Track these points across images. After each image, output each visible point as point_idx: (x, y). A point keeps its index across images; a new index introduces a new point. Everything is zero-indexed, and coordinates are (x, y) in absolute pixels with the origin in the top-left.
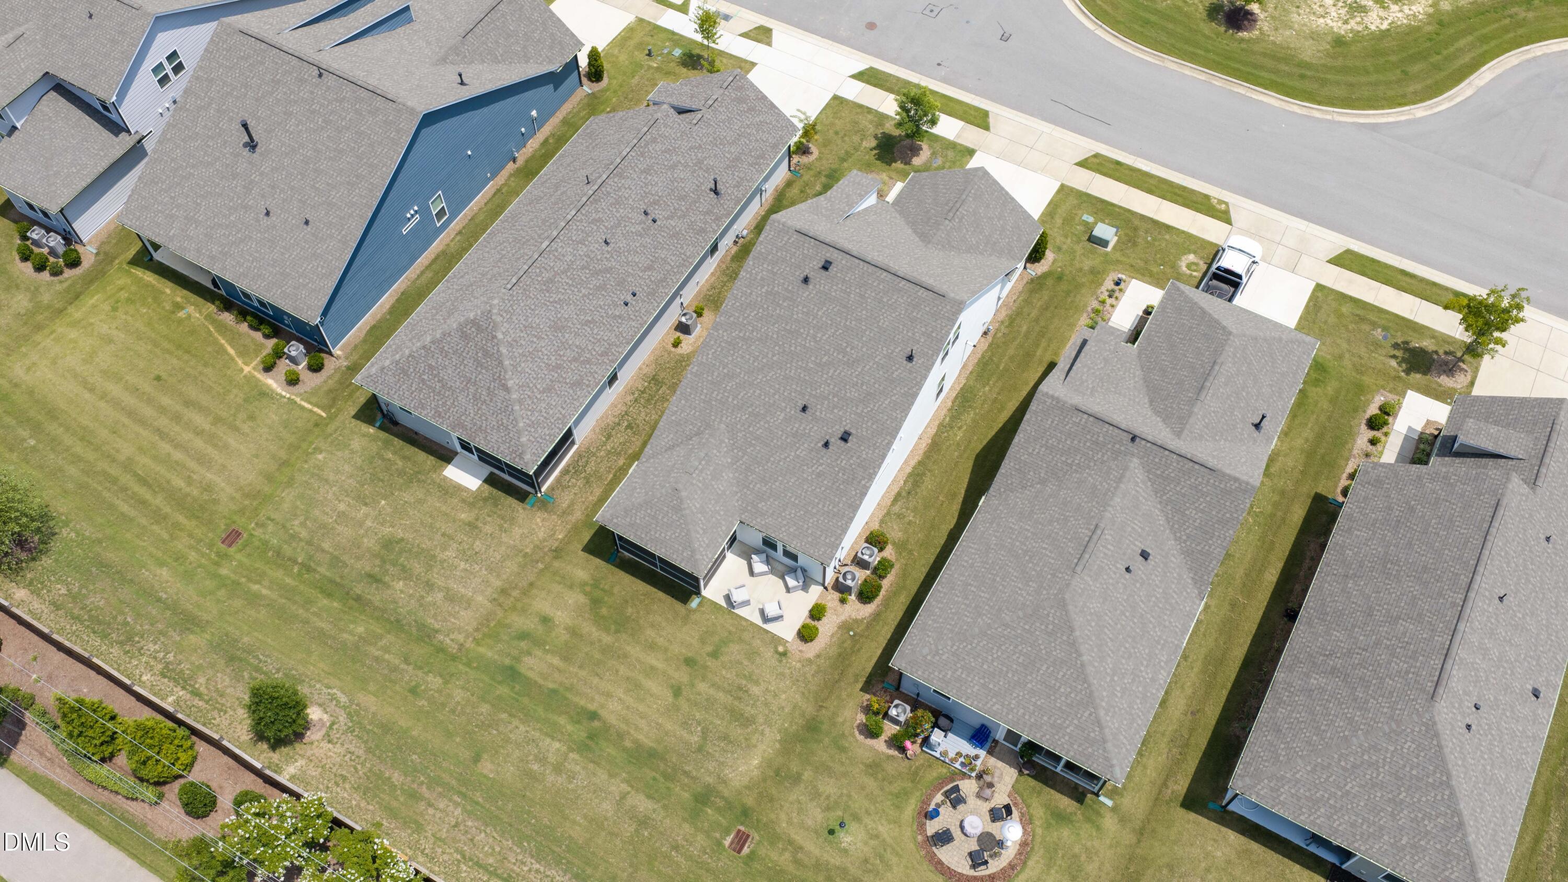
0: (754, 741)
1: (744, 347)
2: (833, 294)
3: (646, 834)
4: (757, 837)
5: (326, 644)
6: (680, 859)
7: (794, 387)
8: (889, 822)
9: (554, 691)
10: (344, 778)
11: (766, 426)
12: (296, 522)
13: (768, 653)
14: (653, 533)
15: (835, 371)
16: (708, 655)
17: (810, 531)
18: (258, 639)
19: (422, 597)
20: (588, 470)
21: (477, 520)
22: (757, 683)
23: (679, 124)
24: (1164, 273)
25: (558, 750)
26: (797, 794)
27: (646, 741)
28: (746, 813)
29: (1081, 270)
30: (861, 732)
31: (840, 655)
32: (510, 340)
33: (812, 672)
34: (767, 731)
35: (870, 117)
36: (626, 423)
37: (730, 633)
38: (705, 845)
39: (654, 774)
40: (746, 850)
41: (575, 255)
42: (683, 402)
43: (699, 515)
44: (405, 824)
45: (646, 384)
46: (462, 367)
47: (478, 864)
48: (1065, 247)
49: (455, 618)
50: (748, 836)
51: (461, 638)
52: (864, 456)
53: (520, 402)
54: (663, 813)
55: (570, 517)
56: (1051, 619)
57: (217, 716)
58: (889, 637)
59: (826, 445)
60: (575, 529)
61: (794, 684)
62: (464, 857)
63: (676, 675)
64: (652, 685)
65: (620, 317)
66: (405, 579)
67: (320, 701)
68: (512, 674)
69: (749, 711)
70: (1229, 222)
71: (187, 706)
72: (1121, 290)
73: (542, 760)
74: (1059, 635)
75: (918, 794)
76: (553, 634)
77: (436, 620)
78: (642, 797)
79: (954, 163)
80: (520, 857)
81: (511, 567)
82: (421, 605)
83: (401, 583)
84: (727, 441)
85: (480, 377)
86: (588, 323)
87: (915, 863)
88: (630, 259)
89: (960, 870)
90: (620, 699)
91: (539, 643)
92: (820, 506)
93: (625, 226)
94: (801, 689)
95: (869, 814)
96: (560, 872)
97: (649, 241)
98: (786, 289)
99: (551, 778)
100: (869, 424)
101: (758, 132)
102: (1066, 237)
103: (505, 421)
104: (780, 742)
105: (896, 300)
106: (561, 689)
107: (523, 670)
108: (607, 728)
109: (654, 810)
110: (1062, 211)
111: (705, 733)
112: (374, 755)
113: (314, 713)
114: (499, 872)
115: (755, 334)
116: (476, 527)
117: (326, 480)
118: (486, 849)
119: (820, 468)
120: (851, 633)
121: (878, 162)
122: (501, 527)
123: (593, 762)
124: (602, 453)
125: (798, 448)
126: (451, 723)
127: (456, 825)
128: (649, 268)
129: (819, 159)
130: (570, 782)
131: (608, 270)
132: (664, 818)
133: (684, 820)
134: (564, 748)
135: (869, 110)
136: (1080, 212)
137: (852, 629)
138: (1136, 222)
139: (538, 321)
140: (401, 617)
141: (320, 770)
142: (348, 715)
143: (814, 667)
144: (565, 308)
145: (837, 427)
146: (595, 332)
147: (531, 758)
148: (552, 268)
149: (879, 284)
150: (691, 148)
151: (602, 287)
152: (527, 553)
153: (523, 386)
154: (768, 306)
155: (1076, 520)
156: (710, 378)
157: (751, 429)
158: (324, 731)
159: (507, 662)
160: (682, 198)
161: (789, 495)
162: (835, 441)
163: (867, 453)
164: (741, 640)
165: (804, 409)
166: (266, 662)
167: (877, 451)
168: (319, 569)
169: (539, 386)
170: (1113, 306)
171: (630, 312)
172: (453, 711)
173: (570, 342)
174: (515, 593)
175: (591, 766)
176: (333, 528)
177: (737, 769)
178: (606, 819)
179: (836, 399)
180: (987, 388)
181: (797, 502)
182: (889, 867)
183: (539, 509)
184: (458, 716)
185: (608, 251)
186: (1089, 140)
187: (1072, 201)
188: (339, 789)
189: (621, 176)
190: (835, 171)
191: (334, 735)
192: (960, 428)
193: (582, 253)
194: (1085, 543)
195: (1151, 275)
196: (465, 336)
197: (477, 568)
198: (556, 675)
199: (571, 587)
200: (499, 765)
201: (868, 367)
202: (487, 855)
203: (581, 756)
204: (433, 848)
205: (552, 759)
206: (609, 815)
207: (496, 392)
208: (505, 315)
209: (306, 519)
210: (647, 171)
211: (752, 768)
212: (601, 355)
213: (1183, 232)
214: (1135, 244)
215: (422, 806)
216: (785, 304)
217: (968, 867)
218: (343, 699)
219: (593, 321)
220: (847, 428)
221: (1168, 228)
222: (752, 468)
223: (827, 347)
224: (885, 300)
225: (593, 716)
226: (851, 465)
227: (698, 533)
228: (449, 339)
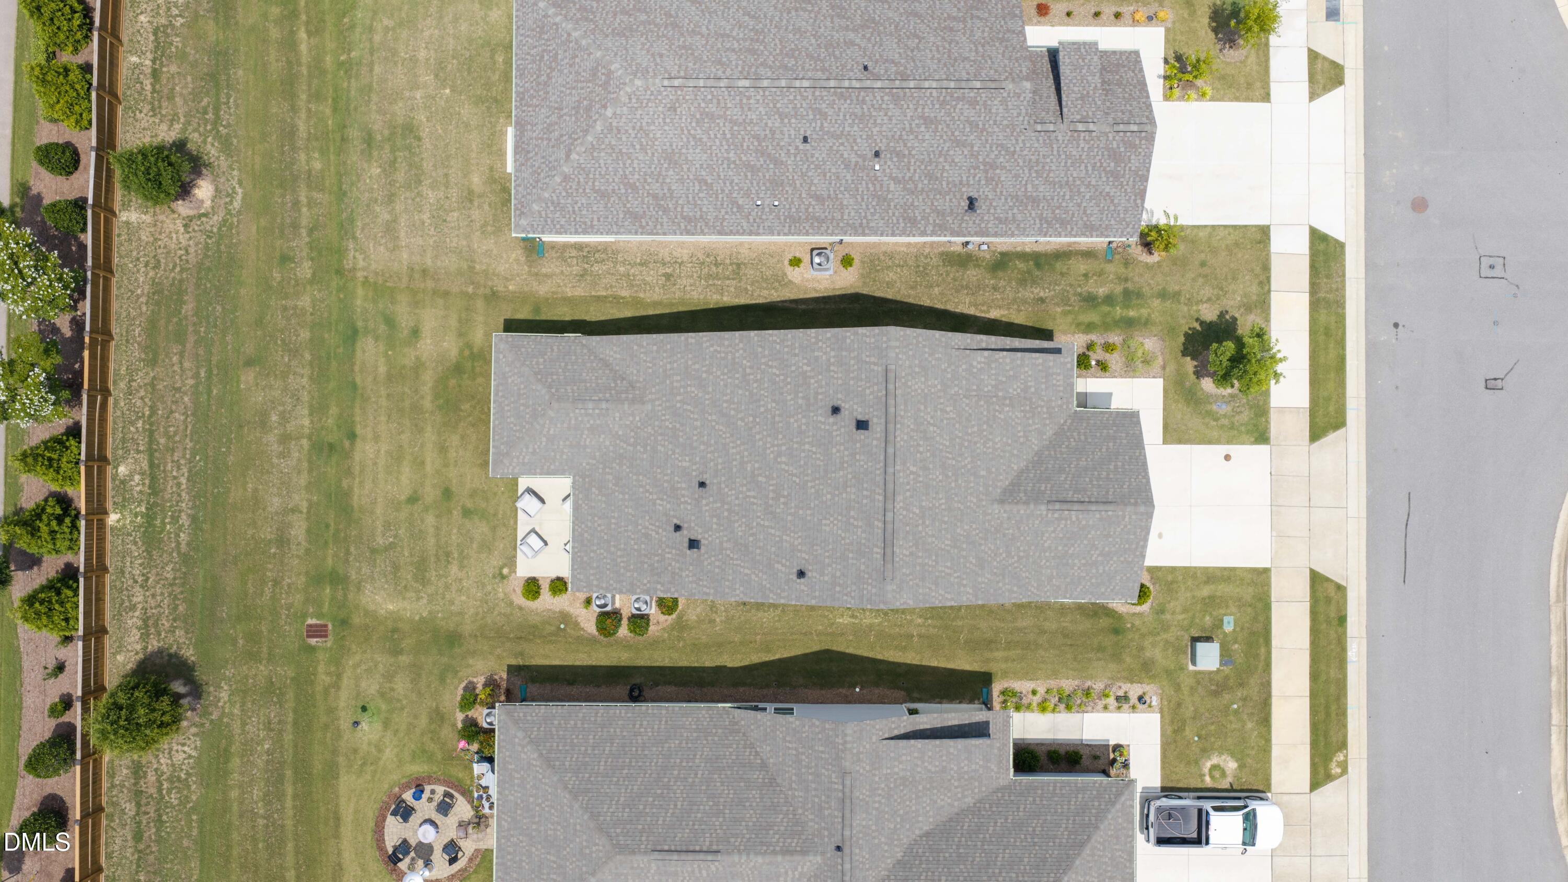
0: (408, 595)
1: (737, 382)
2: (834, 450)
3: (273, 551)
4: (329, 644)
5: (283, 146)
6: (268, 591)
7: (720, 461)
8: (397, 755)
9: (354, 386)
10: (157, 266)
11: (670, 453)
12: (386, 22)
13: (495, 561)
14: (506, 402)
15: (754, 497)
16: (463, 507)
17: (592, 555)
18: (247, 82)
19: (376, 201)
20: (596, 268)
21: (480, 196)
22: (462, 567)
23: (1019, 114)
24: (1189, 744)
25: (303, 426)
26: (383, 660)
27: (355, 497)
28: (344, 622)
29: (1141, 649)
30: (466, 689)
31: (535, 627)
32: (614, 124)
33: (503, 611)
34: (425, 601)
35: (1254, 289)
36: (669, 271)
37: (495, 515)
38: (296, 604)
39: (332, 524)
40: (313, 641)
41: (761, 120)
42: (655, 348)
43: (544, 439)
44: (145, 349)
45: (728, 261)
46: (568, 91)
47: (151, 433)
48: (1168, 616)
49: (374, 246)
50: (326, 636)
51: (361, 264)
52: (684, 574)
53: (566, 178)
54: (301, 552)
55: (535, 284)
56: (594, 849)
57: (145, 111)
58: (578, 663)
59: (678, 528)
60: (522, 298)
61: (481, 601)
62: (150, 416)
63: (428, 489)
64: (406, 474)
65: (739, 207)
66: (385, 170)
67: (221, 187)
68: (352, 336)
69: (432, 575)
70: (1315, 785)
71: (139, 78)
72: (1134, 707)
73: (284, 418)
74: (584, 862)
75: (435, 769)
76: (406, 350)
77: (363, 229)
78: (304, 525)
79: (1232, 428)
80: (182, 462)
81: (450, 263)
82: (368, 206)
83: (379, 170)
84: (637, 418)
85: (568, 118)
86: (703, 181)
87: (373, 797)
88: (810, 174)
89: (386, 838)
90: (379, 451)
91: (391, 342)
92: (619, 553)
93: (842, 144)
94: (480, 609)
95: (395, 735)
96: (191, 503)
97: (849, 177)
98: (817, 393)
99: (271, 438)
100: (717, 563)
101: (1091, 199)
102: (1185, 610)
103: (542, 175)
104: (422, 618)
105: (857, 527)
106: (360, 391)
107: (359, 345)
108: (347, 455)
109: (299, 544)
110: (1222, 589)
111: (392, 546)
112: (198, 273)
113: (204, 190)
114: (157, 454)
115: (755, 385)
116: (471, 201)
117: (441, 17)
118: (171, 429)
119: (653, 534)
120: (562, 626)
121: (1182, 339)
122: (485, 225)
123: (310, 462)
124: (622, 269)
125: (662, 500)
126: (272, 316)
127: (178, 390)
128: (819, 199)
129: (1148, 267)
130: (278, 457)
131: (777, 162)
132: (298, 556)
133: (307, 573)
134: (307, 431)
135: (1265, 282)
136: (1234, 610)
137: (566, 625)
138: (1254, 681)
139: (658, 135)
140: (349, 195)
141: (151, 239)
142: (224, 220)
143: (508, 610)
144: (697, 151)
145: (700, 530)
146: (700, 195)
147: (281, 408)
148: (727, 109)
149: (867, 497)
150: (1002, 145)
151: (754, 169)
152: (474, 268)
153: (583, 169)
154: (789, 383)
155: (721, 825)
156: (690, 363)
157: (660, 438)
158: (191, 213)
159: (360, 324)
160: (930, 176)
161: (616, 515)
162: (685, 535)
163: (687, 576)
164: (494, 529)
165: (702, 484)
166: (229, 108)
167: (694, 586)
168: (353, 80)
169: (597, 184)
170: (1106, 708)
171: (754, 214)
172: (285, 309)
173: (668, 180)
174: (430, 284)
175: (305, 464)
176: (396, 63)
177: (376, 594)
178: (264, 510)
179: (726, 514)
180: (920, 621)
181: (613, 526)
182: (360, 773)
183: (526, 248)
184: (283, 317)
185: (797, 148)
186: (1364, 569)
187: (1248, 593)
188: (143, 269)
189: (896, 100)
190: (1139, 295)
191: (195, 225)
192: (853, 616)
193: (770, 125)
194: (691, 848)
195: (1178, 731)
196: (594, 72)
197: (432, 232)
198: (370, 379)
199: (460, 335)
200: (257, 385)
201: (773, 531)
202: (166, 434)
203: (309, 451)
204: (140, 387)
205: (290, 427)
206: (269, 509)
207: (562, 146)
208: (634, 100)
209: (393, 29)
210: (927, 121)
211: (384, 606)
212: (684, 218)
213: (1268, 740)
214: (1216, 694)
215: (176, 348)
216: (800, 401)
217: (393, 844)
218: (237, 204)
219: (710, 186)
220: (703, 542)
221: (1265, 721)
222: (625, 461)
223: (775, 475)
224: (852, 513)
225: (352, 436)
226: (670, 565)
227: (527, 448)
228: (586, 56)
